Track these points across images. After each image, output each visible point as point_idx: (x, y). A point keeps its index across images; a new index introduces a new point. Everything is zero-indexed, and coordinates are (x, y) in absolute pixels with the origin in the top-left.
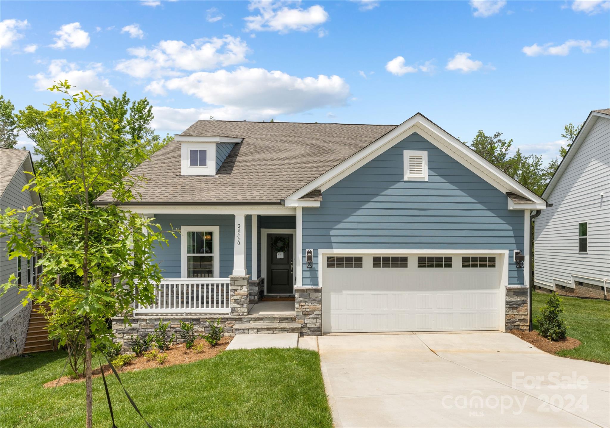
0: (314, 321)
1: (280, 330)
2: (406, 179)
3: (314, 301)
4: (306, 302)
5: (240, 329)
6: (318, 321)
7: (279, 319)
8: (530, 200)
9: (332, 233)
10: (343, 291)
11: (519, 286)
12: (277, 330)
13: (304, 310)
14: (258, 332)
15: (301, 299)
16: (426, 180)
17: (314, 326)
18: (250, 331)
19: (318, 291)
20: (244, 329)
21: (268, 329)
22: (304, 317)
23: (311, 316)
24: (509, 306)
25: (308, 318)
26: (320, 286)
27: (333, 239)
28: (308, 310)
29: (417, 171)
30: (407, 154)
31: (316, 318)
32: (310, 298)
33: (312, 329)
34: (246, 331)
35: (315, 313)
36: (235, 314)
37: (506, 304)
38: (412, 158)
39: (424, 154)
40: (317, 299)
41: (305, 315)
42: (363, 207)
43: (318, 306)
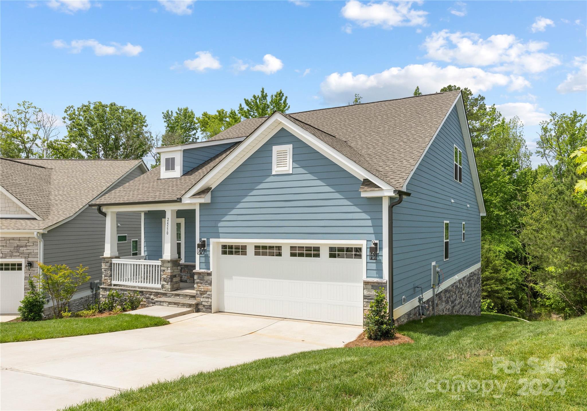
0: (207, 300)
1: (182, 305)
2: (274, 173)
3: (207, 283)
4: (201, 283)
5: (159, 302)
6: (210, 300)
7: (189, 296)
9: (220, 224)
11: (375, 280)
12: (180, 304)
13: (200, 290)
14: (169, 305)
15: (198, 281)
16: (291, 172)
17: (207, 304)
18: (164, 304)
19: (209, 274)
20: (160, 302)
21: (175, 304)
22: (200, 296)
23: (205, 296)
24: (367, 300)
25: (203, 297)
26: (211, 270)
27: (221, 230)
28: (202, 290)
29: (283, 164)
30: (276, 149)
31: (208, 298)
32: (204, 280)
33: (206, 307)
34: (162, 303)
35: (208, 293)
36: (164, 289)
37: (364, 299)
38: (279, 153)
39: (289, 148)
40: (209, 281)
41: (201, 294)
42: (243, 201)
43: (209, 287)
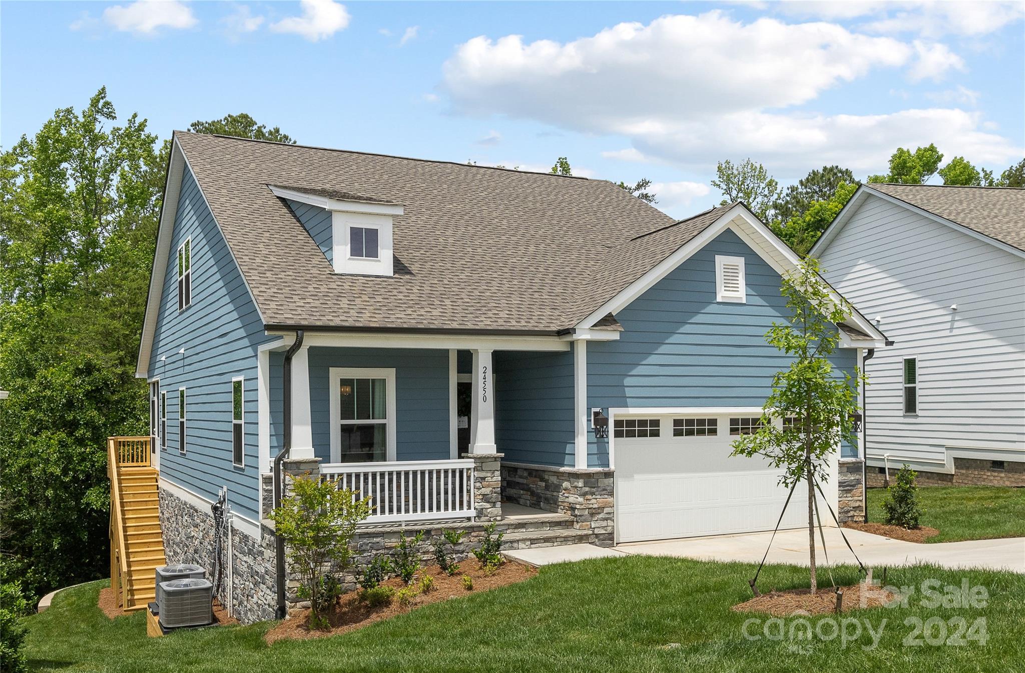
0: (604, 523)
1: (563, 539)
2: (719, 299)
3: (604, 492)
4: (593, 494)
5: (507, 542)
6: (610, 523)
8: (867, 335)
9: (628, 381)
10: (635, 475)
11: (853, 460)
12: (558, 540)
13: (591, 506)
14: (532, 546)
15: (587, 489)
16: (744, 302)
17: (604, 532)
18: (521, 545)
19: (609, 475)
20: (511, 542)
21: (546, 540)
22: (590, 518)
23: (601, 516)
24: (842, 488)
25: (596, 519)
26: (612, 467)
27: (629, 392)
28: (595, 506)
29: (732, 287)
30: (721, 261)
31: (607, 519)
32: (598, 487)
33: (601, 537)
34: (515, 545)
35: (606, 510)
36: (483, 519)
37: (839, 486)
38: (726, 267)
39: (740, 262)
40: (609, 488)
41: (592, 515)
42: (667, 342)
43: (610, 499)
